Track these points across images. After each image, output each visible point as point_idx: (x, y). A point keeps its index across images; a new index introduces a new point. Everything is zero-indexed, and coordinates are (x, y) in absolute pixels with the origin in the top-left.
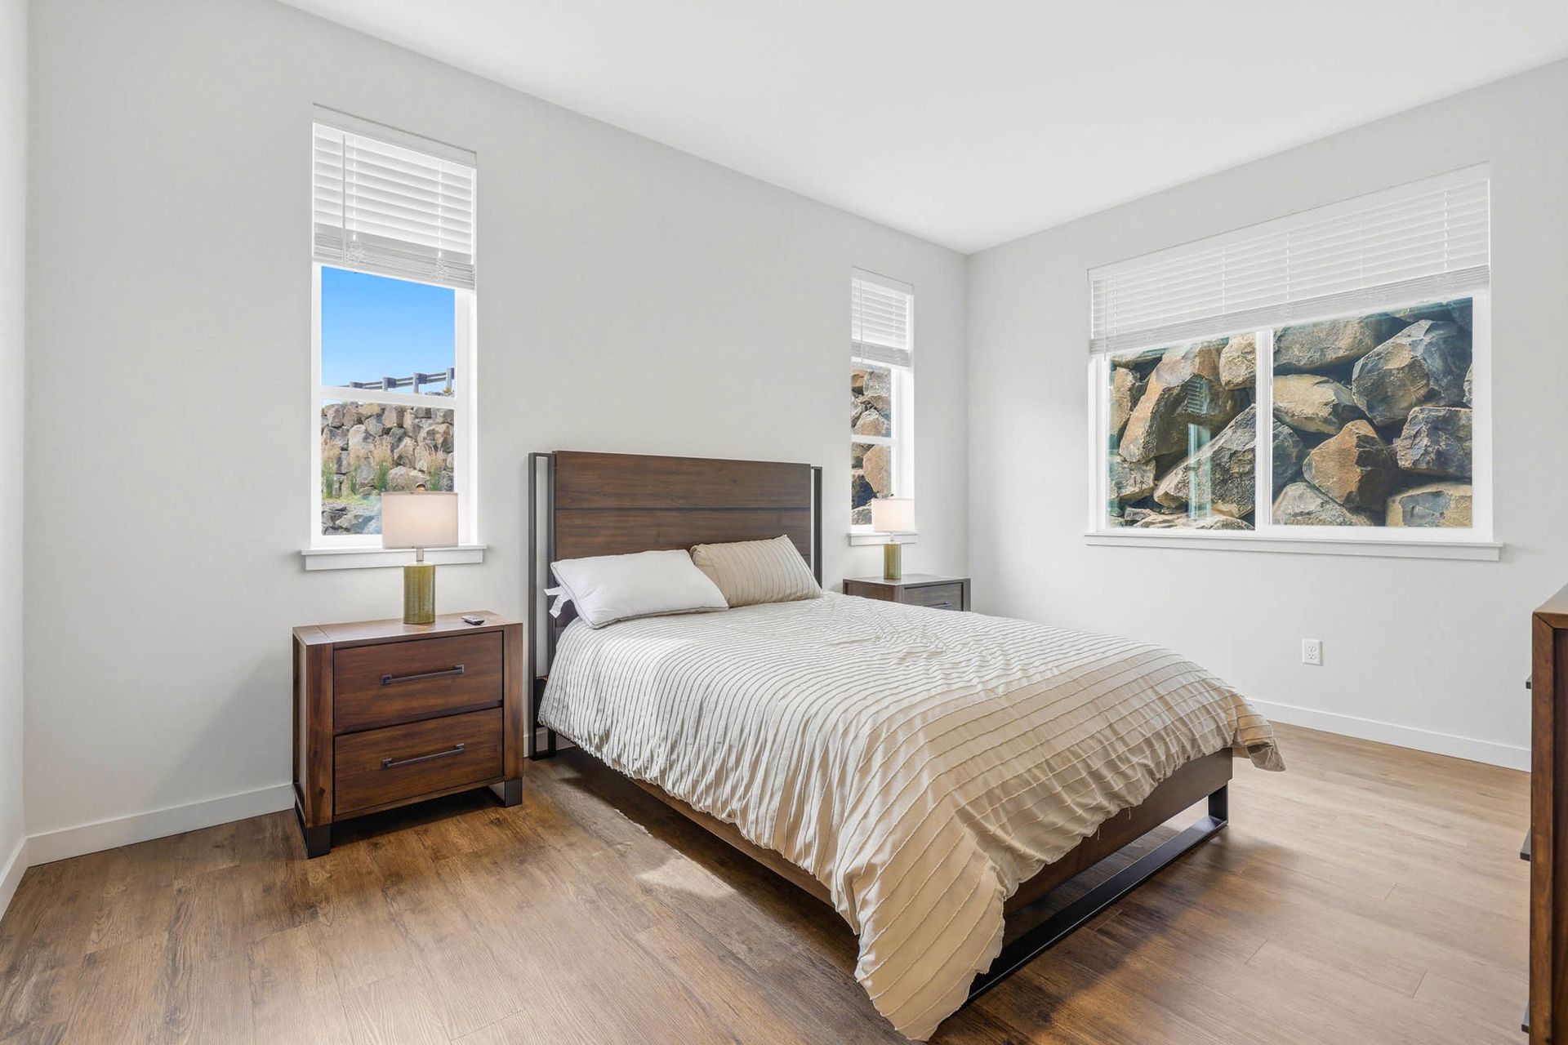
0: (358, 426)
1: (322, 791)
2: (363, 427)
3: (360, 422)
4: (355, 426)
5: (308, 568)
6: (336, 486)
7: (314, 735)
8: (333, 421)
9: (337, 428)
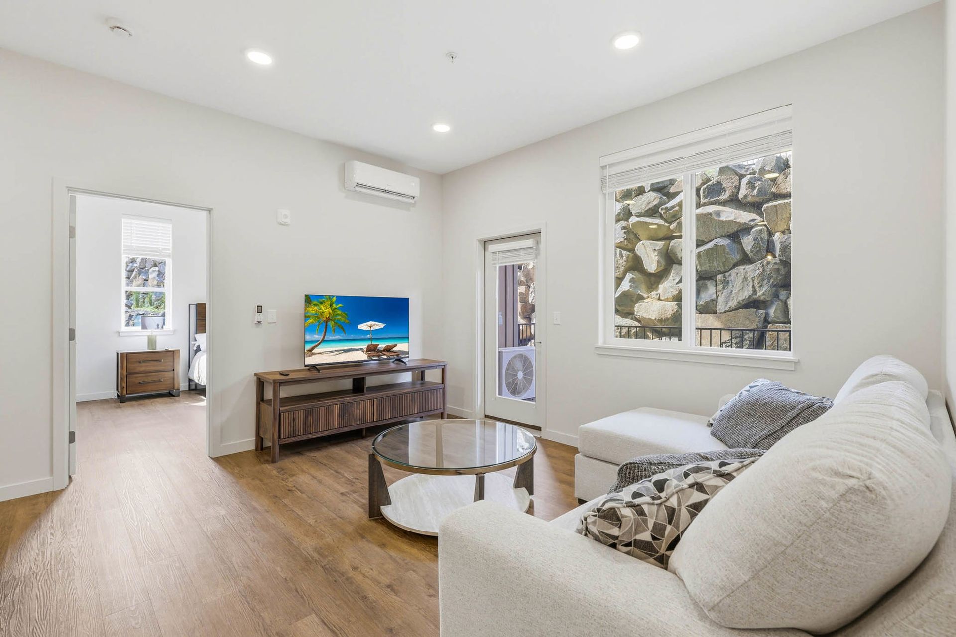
0: (155, 268)
1: (124, 387)
2: (157, 269)
3: (155, 265)
4: (153, 268)
5: (121, 335)
6: (141, 300)
7: (122, 374)
8: (140, 265)
9: (143, 269)
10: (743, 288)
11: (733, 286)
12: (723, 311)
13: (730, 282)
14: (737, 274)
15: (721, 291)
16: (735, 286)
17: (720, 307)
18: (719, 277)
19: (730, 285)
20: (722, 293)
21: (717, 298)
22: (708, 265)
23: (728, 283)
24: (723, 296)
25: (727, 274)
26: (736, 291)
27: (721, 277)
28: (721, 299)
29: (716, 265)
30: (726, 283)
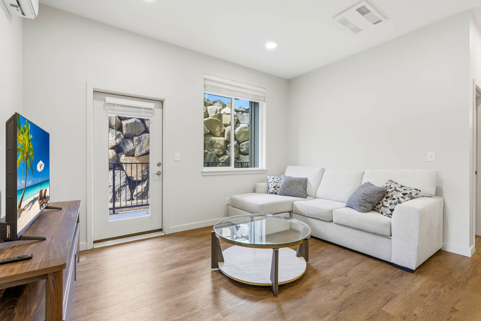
10: (148, 144)
11: (143, 143)
12: (139, 155)
13: (142, 141)
14: (145, 137)
15: (137, 145)
16: (144, 143)
17: (137, 153)
18: (135, 138)
19: (142, 142)
20: (138, 146)
21: (135, 148)
22: (131, 131)
23: (140, 141)
24: (138, 148)
25: (140, 137)
26: (145, 146)
27: (138, 138)
28: (137, 150)
29: (135, 132)
30: (139, 141)
